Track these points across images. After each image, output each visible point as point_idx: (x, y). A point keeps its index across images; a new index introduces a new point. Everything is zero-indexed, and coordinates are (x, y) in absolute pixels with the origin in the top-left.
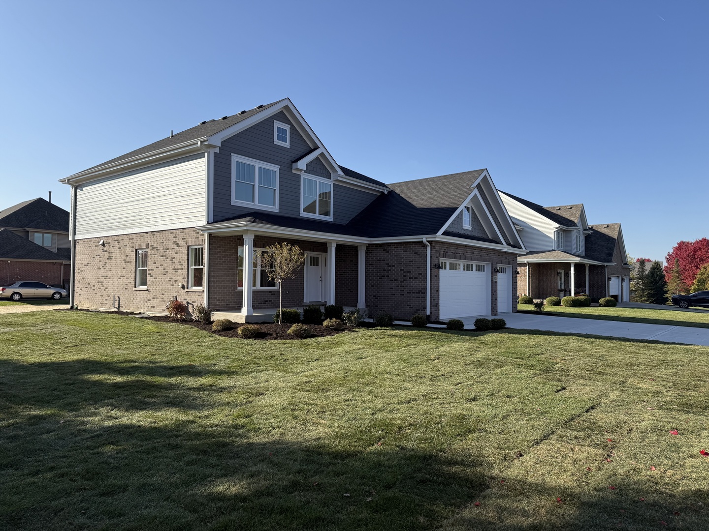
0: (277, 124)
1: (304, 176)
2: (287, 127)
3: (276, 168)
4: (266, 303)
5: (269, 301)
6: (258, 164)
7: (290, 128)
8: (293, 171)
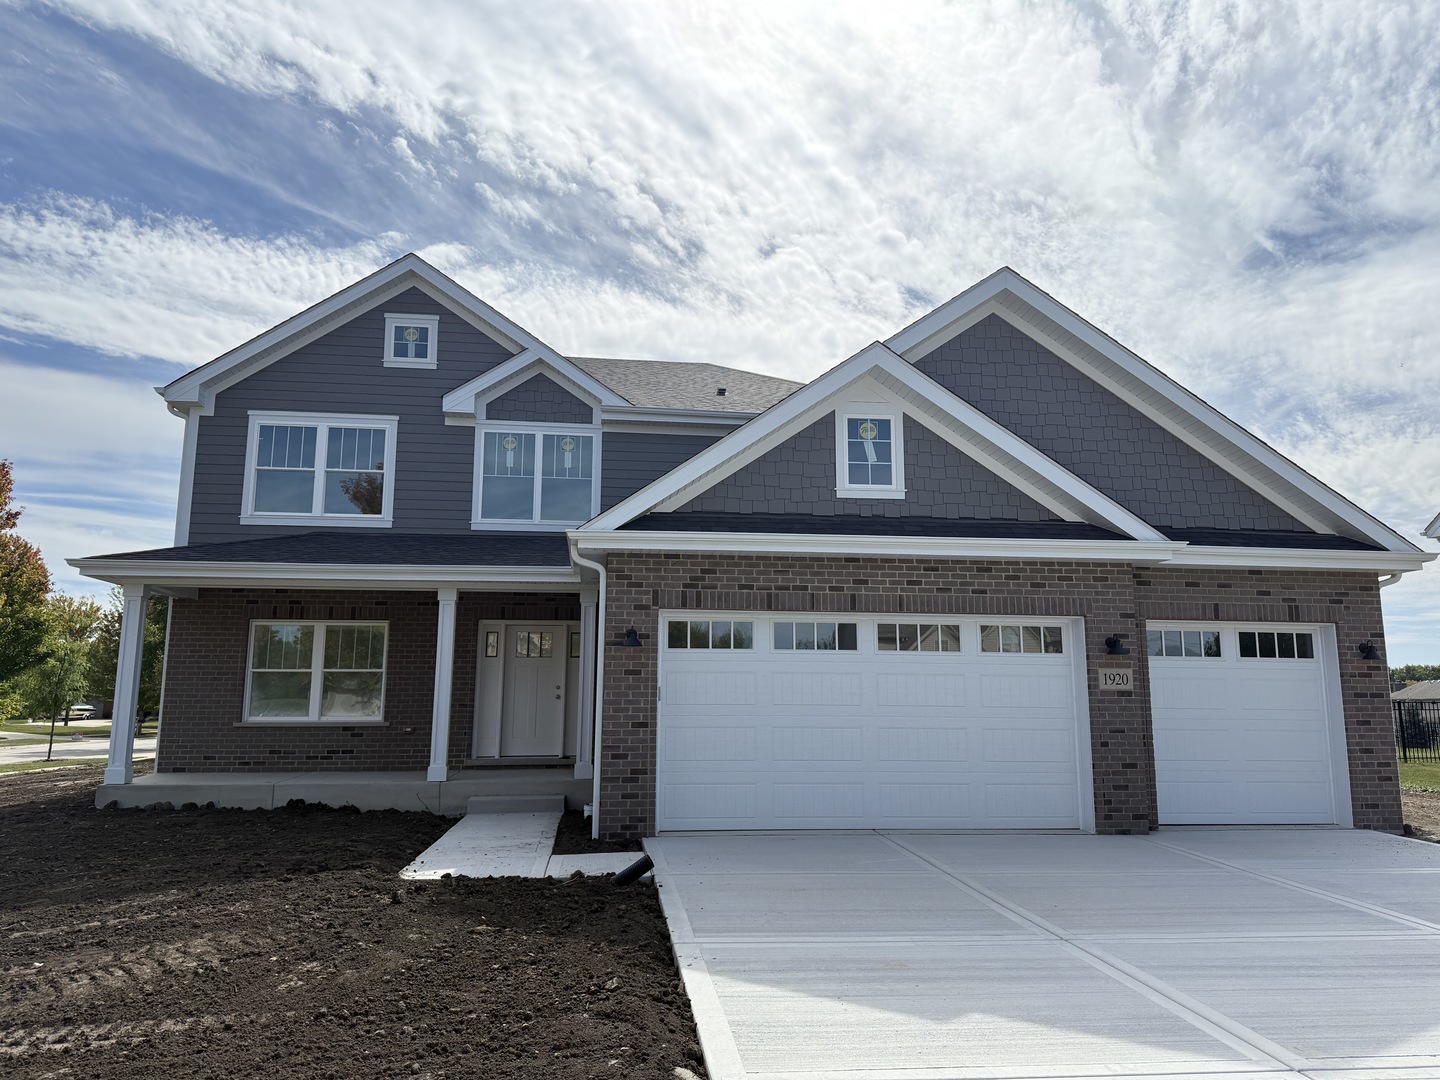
0: (393, 321)
1: (483, 429)
2: (431, 323)
3: (389, 425)
4: (331, 758)
5: (343, 752)
6: (323, 424)
7: (439, 322)
8: (448, 422)
